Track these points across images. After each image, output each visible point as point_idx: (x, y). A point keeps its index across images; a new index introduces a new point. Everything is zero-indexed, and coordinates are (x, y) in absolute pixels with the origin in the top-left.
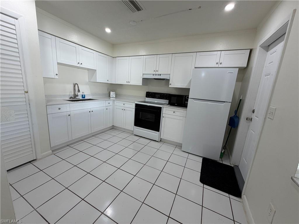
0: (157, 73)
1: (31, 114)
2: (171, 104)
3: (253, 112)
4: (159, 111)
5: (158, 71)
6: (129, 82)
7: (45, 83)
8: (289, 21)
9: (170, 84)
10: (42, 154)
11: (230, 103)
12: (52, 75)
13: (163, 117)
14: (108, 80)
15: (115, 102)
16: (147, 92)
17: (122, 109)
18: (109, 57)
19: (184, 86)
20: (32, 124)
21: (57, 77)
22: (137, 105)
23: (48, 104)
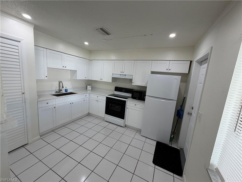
0: (123, 74)
1: (26, 109)
2: (133, 97)
3: (193, 108)
4: (124, 104)
5: (124, 72)
6: (102, 79)
7: (37, 82)
8: (209, 53)
9: (133, 83)
10: (33, 139)
11: (176, 101)
12: (43, 77)
13: (127, 108)
14: (86, 78)
15: (91, 95)
16: (116, 87)
17: (96, 101)
18: (87, 60)
19: (143, 84)
20: (26, 117)
21: (46, 78)
22: (107, 98)
23: (39, 100)
